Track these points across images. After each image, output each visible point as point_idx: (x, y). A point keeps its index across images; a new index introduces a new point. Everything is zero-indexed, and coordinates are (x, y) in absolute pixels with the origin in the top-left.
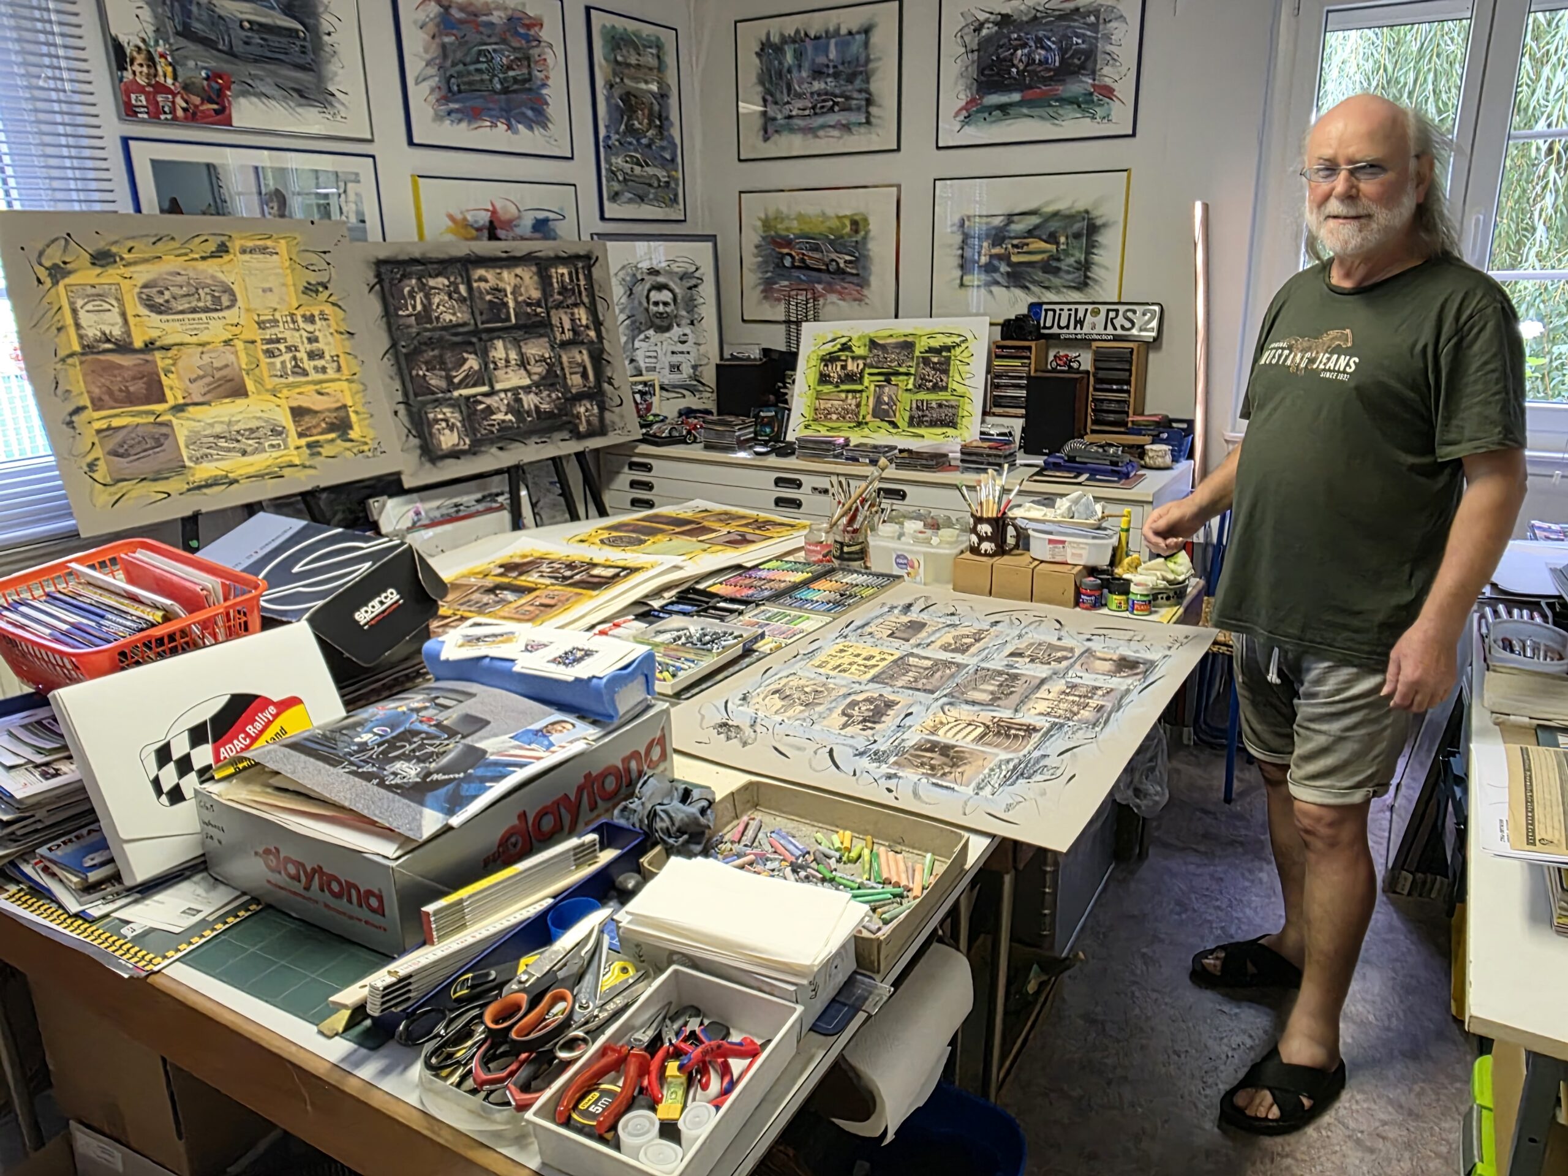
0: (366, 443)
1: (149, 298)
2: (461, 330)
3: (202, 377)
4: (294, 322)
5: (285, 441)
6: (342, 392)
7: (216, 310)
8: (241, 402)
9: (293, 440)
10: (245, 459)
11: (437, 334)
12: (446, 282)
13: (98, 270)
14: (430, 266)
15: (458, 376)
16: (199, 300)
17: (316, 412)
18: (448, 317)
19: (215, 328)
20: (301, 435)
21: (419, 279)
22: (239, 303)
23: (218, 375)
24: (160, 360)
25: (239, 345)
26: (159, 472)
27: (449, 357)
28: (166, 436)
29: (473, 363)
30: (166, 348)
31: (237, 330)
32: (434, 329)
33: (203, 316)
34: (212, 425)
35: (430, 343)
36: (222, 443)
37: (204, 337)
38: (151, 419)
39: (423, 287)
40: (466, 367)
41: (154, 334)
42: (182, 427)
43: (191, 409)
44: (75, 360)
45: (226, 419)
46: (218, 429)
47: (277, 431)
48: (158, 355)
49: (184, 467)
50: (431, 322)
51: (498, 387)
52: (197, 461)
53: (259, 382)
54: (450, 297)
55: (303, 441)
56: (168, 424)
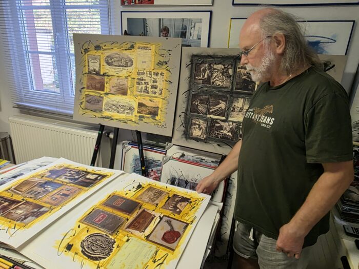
0: (160, 122)
1: (108, 60)
2: (223, 90)
3: (115, 86)
4: (150, 74)
5: (132, 113)
6: (159, 102)
7: (125, 67)
8: (124, 97)
9: (135, 113)
10: (118, 114)
11: (210, 90)
12: (223, 67)
13: (96, 51)
14: (216, 59)
15: (213, 109)
16: (121, 63)
17: (147, 107)
18: (218, 83)
19: (124, 72)
20: (138, 112)
21: (210, 65)
22: (133, 66)
23: (120, 87)
24: (106, 79)
25: (130, 79)
26: (96, 110)
27: (212, 100)
28: (101, 101)
29: (223, 105)
30: (108, 76)
31: (130, 74)
32: (210, 87)
33: (121, 68)
34: (113, 101)
35: (205, 93)
36: (114, 107)
37: (120, 75)
38: (99, 95)
39: (210, 68)
40: (218, 106)
41: (106, 71)
42: (106, 100)
43: (110, 95)
44: (86, 75)
45: (118, 101)
46: (114, 103)
47: (131, 109)
48: (106, 77)
49: (102, 110)
50: (210, 84)
51: (230, 119)
52: (105, 110)
53: (132, 92)
54: (223, 74)
55: (139, 115)
56: (102, 98)
